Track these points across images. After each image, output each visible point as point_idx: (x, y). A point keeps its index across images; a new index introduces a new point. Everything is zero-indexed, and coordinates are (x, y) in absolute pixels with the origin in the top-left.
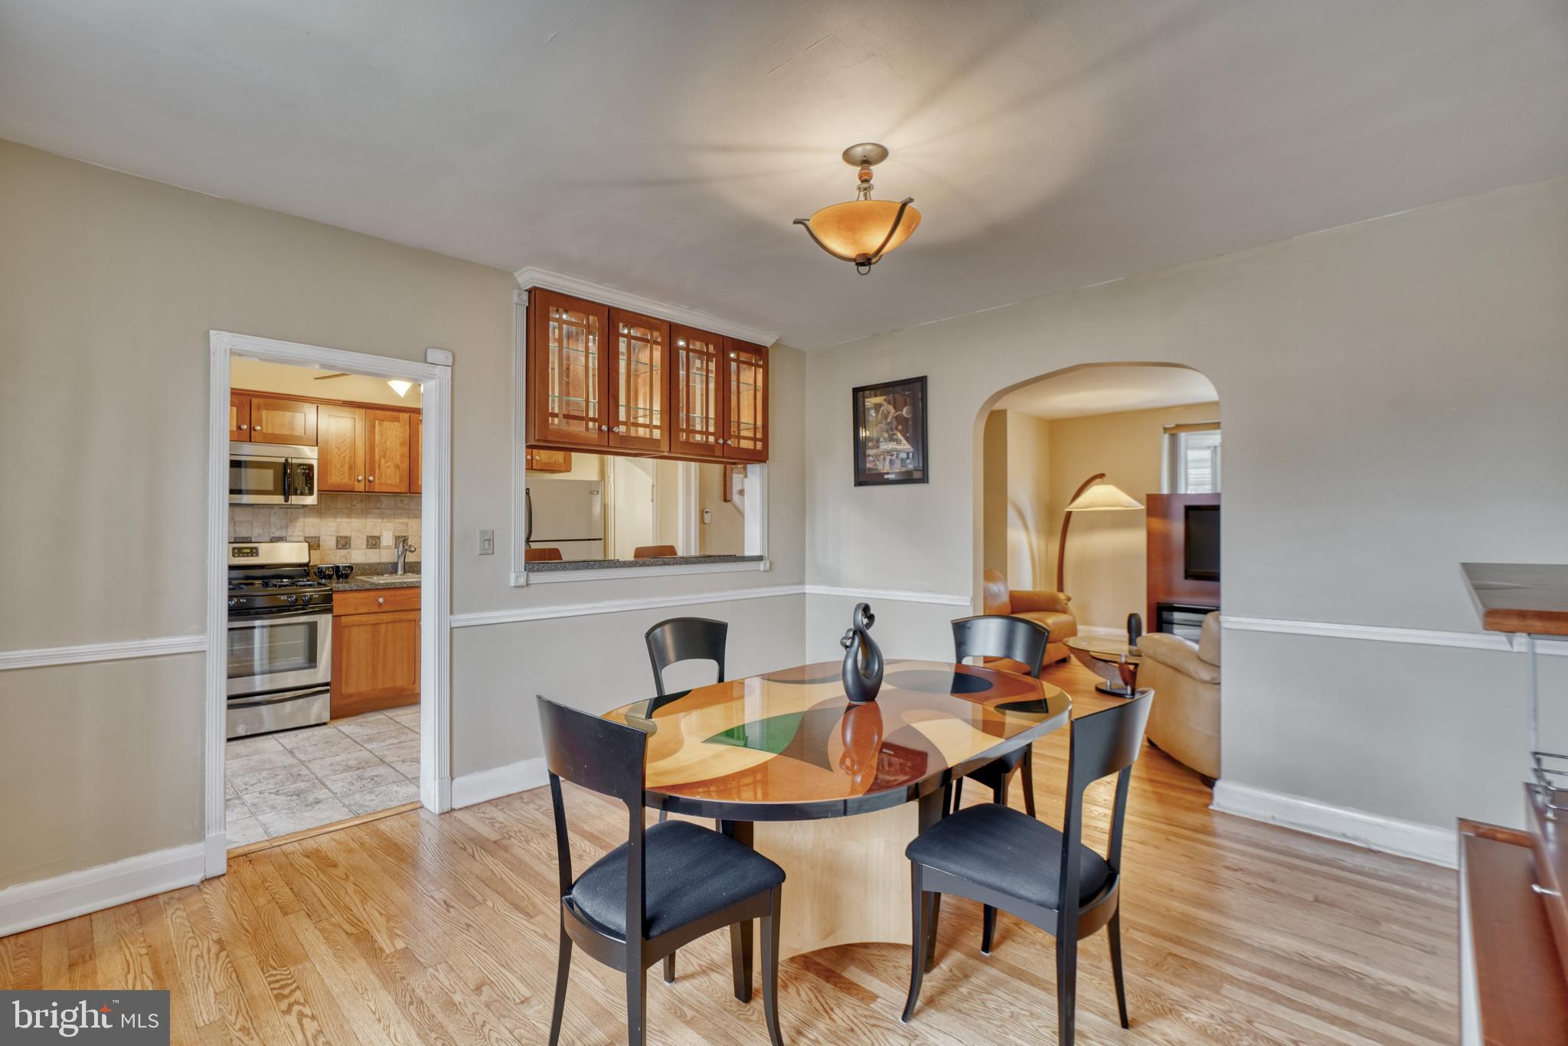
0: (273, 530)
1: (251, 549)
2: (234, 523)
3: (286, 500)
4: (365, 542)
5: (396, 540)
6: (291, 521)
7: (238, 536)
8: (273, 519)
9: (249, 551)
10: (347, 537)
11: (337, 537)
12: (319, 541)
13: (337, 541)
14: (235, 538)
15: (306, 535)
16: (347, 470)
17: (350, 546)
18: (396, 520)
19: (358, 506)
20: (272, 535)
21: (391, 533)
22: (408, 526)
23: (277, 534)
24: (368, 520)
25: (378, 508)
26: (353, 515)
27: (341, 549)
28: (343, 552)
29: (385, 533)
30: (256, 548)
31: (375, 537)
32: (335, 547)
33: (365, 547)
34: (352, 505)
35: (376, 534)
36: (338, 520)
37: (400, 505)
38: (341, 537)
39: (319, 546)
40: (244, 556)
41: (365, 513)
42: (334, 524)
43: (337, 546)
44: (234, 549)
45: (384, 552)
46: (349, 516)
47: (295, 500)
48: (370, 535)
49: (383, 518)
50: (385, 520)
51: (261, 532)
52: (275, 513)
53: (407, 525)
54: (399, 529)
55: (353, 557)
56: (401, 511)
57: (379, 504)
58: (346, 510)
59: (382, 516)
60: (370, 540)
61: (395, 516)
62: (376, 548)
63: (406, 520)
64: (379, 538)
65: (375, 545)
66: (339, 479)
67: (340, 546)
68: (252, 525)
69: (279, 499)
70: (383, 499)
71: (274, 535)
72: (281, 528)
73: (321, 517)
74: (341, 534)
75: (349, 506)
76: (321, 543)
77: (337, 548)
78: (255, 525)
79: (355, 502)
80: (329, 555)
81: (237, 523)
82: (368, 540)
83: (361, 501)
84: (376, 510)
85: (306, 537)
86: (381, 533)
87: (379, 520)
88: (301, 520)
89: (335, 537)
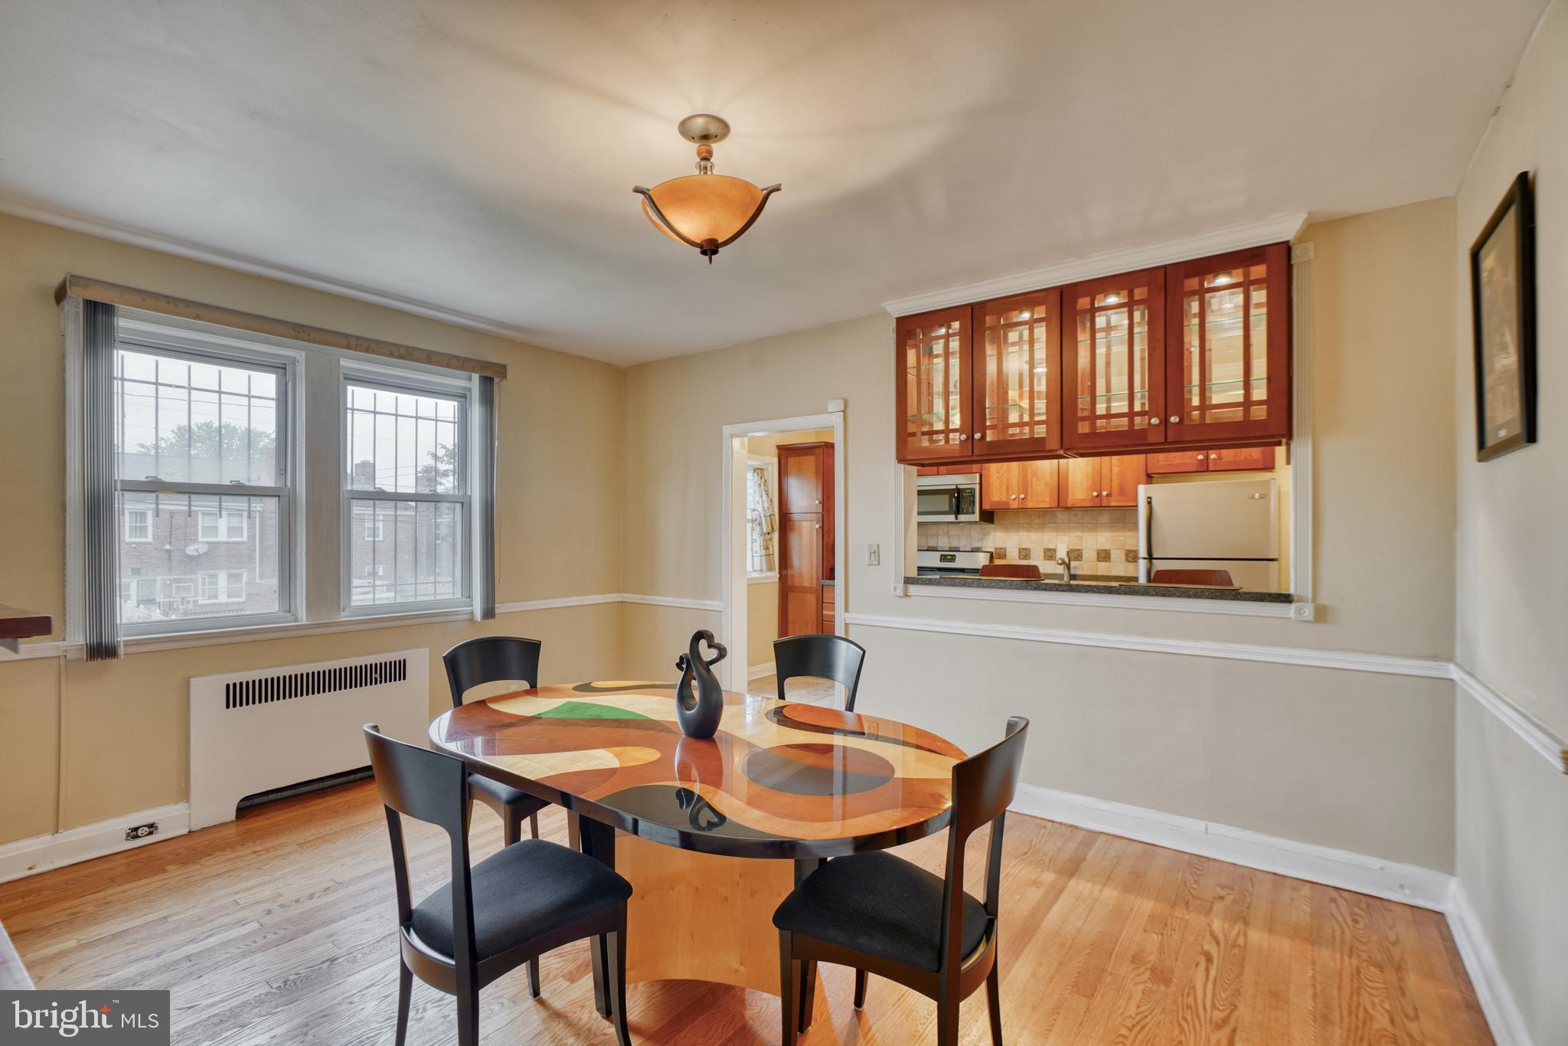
3: (957, 519)
4: (1042, 553)
5: (1070, 553)
8: (973, 533)
9: (950, 557)
10: (1027, 549)
11: (1019, 549)
12: (1005, 551)
13: (1020, 552)
14: (950, 548)
16: (1004, 491)
17: (1030, 554)
19: (1036, 521)
21: (1065, 546)
22: (1081, 539)
23: (976, 545)
25: (1054, 523)
26: (1032, 529)
27: (1022, 559)
29: (1059, 546)
30: (955, 556)
31: (1051, 549)
32: (1018, 554)
33: (1042, 558)
34: (1030, 521)
35: (1052, 546)
36: (1020, 534)
37: (1074, 519)
38: (1023, 549)
39: (1005, 556)
41: (1042, 527)
42: (1016, 537)
43: (1020, 556)
44: (942, 555)
46: (1028, 529)
47: (962, 518)
48: (1046, 547)
49: (1057, 532)
50: (1060, 534)
54: (1074, 542)
56: (1075, 525)
57: (1053, 519)
58: (1026, 526)
59: (1057, 530)
60: (1047, 551)
61: (1069, 530)
62: (1052, 560)
63: (1078, 534)
64: (1055, 550)
65: (1051, 557)
66: (998, 499)
67: (1022, 554)
69: (951, 518)
70: (1058, 514)
72: (979, 540)
73: (1006, 531)
74: (1023, 547)
76: (1007, 554)
77: (1020, 558)
79: (1033, 518)
82: (1045, 552)
83: (1039, 517)
84: (1051, 525)
85: (996, 549)
86: (1056, 545)
87: (1055, 534)
88: (992, 534)
89: (1017, 549)
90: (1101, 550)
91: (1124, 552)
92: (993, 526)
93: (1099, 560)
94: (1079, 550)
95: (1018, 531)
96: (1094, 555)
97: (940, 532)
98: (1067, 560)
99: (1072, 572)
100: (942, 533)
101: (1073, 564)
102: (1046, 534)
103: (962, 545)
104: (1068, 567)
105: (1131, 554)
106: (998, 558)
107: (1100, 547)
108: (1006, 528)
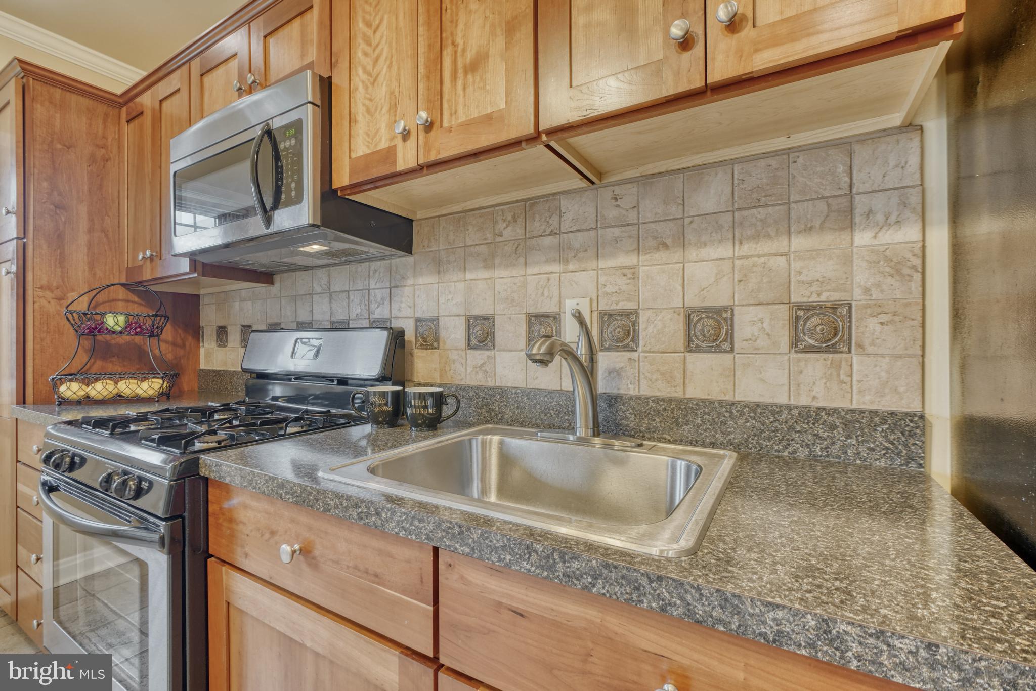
0: (373, 306)
2: (331, 296)
4: (523, 330)
10: (486, 318)
11: (468, 319)
12: (437, 327)
13: (469, 329)
14: (332, 323)
15: (418, 315)
17: (493, 342)
18: (602, 264)
19: (508, 233)
21: (582, 302)
22: (635, 277)
24: (530, 271)
25: (552, 233)
26: (497, 261)
27: (475, 348)
28: (478, 357)
29: (571, 303)
31: (547, 316)
32: (463, 344)
34: (495, 235)
35: (549, 307)
36: (469, 276)
37: (612, 213)
38: (476, 318)
39: (437, 341)
41: (521, 251)
42: (461, 286)
43: (469, 340)
46: (489, 263)
48: (532, 310)
49: (566, 259)
50: (571, 267)
51: (358, 311)
52: (375, 271)
53: (632, 273)
54: (610, 288)
55: (499, 370)
56: (616, 231)
57: (554, 221)
58: (483, 249)
59: (563, 253)
60: (536, 327)
61: (597, 250)
63: (630, 260)
64: (555, 319)
67: (474, 342)
70: (565, 203)
73: (439, 272)
74: (476, 312)
75: (489, 236)
76: (443, 334)
77: (470, 346)
79: (501, 225)
80: (454, 361)
82: (530, 325)
83: (515, 220)
84: (548, 241)
85: (418, 320)
86: (557, 302)
87: (556, 267)
88: (410, 282)
89: (463, 319)
90: (699, 310)
91: (783, 312)
92: (410, 259)
93: (690, 346)
94: (626, 314)
95: (464, 269)
96: (676, 328)
97: (318, 289)
98: (582, 351)
99: (602, 387)
101: (604, 360)
102: (533, 270)
103: (353, 316)
104: (589, 373)
105: (815, 320)
106: (422, 347)
107: (693, 301)
108: (438, 265)
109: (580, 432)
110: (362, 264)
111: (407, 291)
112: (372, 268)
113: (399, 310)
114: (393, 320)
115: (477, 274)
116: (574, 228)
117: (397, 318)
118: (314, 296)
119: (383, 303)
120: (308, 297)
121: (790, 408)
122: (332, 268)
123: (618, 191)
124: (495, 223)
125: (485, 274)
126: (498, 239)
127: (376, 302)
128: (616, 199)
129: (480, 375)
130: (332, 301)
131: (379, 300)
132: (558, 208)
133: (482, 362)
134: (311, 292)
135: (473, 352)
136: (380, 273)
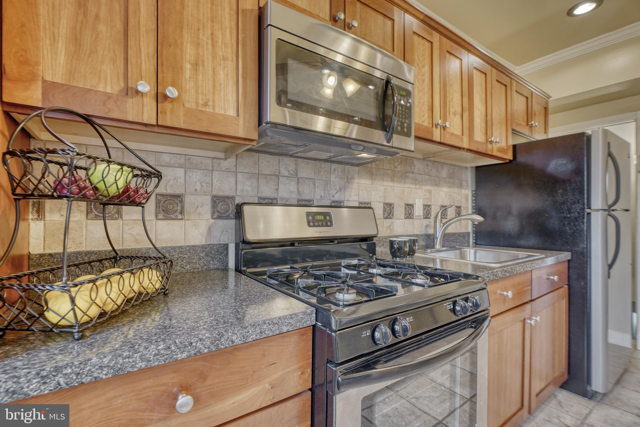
0: (333, 192)
1: (325, 214)
2: (298, 180)
4: (403, 210)
5: (424, 209)
6: (348, 182)
7: (301, 198)
8: (333, 178)
9: (322, 218)
10: (391, 205)
11: (384, 204)
13: (383, 209)
14: (299, 200)
15: (360, 200)
17: (393, 215)
18: (425, 188)
20: (332, 199)
21: (421, 200)
23: (337, 197)
25: (412, 173)
26: (395, 179)
27: (387, 217)
28: (388, 222)
29: (417, 201)
30: (328, 214)
31: (410, 205)
32: (382, 216)
33: (403, 216)
34: (394, 167)
35: (411, 202)
36: (385, 183)
37: (427, 171)
38: (387, 204)
40: (319, 226)
41: (403, 177)
42: (382, 188)
43: (384, 214)
44: (308, 215)
45: (416, 222)
46: (392, 179)
48: (407, 203)
49: (416, 184)
50: (417, 187)
51: (322, 194)
52: (335, 170)
53: (430, 192)
54: (426, 197)
55: (395, 228)
56: (427, 177)
57: (412, 167)
58: (390, 172)
59: (415, 181)
60: (407, 208)
62: (411, 218)
63: (429, 188)
64: (413, 206)
65: (411, 214)
67: (386, 214)
68: (314, 184)
70: (416, 162)
71: (333, 199)
72: (341, 189)
73: (372, 179)
74: (387, 201)
75: (392, 167)
77: (385, 218)
78: (317, 184)
79: (397, 164)
80: (379, 224)
81: (300, 180)
83: (401, 163)
84: (411, 175)
85: (360, 203)
86: (414, 201)
87: (413, 186)
88: (356, 181)
89: (382, 204)
92: (356, 168)
94: (429, 206)
95: (383, 180)
97: (284, 172)
99: (424, 232)
100: (286, 173)
101: (425, 222)
102: (407, 186)
108: (372, 175)
109: (438, 246)
110: (325, 163)
111: (355, 186)
112: (333, 168)
113: (350, 196)
114: (345, 202)
115: (388, 183)
116: (418, 173)
117: (349, 201)
118: (281, 178)
119: (341, 191)
120: (274, 177)
121: (457, 233)
122: (299, 159)
123: (428, 163)
124: (395, 162)
125: (390, 184)
126: (396, 169)
127: (336, 190)
128: (427, 166)
129: (389, 231)
130: (300, 184)
131: (338, 189)
132: (413, 163)
133: (389, 225)
134: (277, 173)
135: (386, 220)
136: (338, 172)
